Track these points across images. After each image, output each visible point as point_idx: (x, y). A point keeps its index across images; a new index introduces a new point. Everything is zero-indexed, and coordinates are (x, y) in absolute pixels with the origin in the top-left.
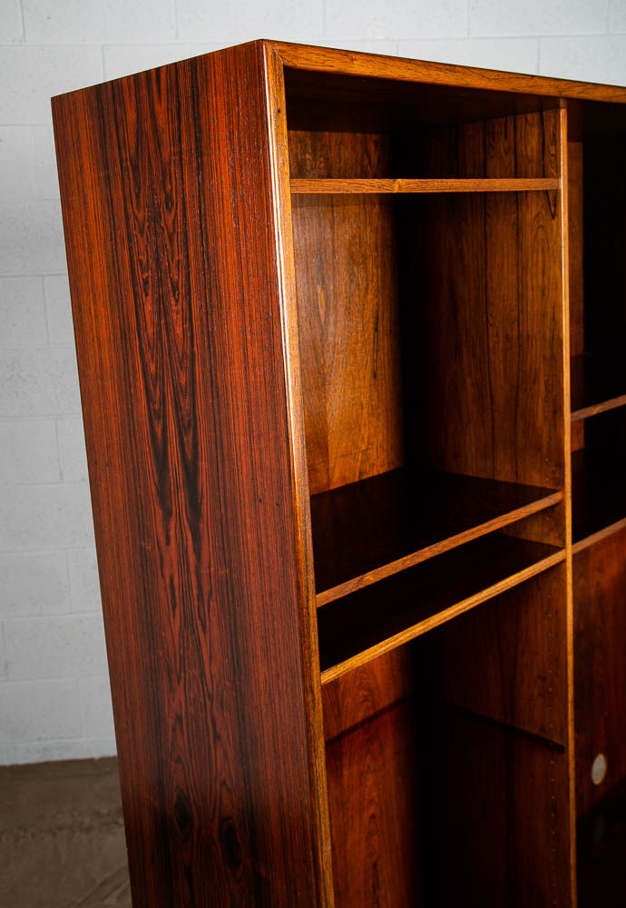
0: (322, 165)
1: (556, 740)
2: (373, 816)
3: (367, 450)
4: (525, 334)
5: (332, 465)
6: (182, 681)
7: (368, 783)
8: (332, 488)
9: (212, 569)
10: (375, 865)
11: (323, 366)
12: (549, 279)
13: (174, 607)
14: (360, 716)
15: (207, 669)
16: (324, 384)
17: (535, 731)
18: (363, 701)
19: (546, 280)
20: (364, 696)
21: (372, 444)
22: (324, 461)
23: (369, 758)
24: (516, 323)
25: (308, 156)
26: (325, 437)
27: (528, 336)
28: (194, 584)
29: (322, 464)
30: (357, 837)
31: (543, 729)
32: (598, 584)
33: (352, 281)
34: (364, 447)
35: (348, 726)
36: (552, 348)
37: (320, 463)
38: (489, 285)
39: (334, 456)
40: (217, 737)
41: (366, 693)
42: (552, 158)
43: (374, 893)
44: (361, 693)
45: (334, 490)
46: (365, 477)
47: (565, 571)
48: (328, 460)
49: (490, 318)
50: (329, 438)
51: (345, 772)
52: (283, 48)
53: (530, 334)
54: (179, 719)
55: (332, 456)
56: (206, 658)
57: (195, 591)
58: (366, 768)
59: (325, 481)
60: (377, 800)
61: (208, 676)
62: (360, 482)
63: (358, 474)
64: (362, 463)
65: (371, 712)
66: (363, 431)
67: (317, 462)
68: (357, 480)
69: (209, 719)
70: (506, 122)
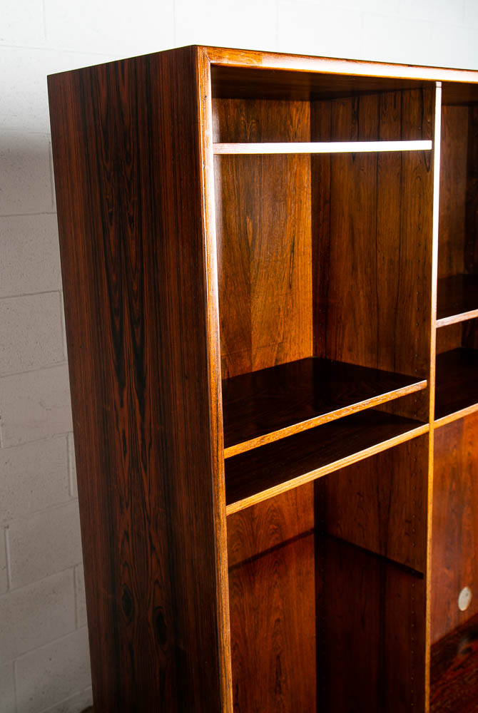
0: (254, 125)
1: (418, 569)
2: (278, 620)
3: (282, 342)
4: (404, 259)
5: (254, 353)
6: (129, 507)
7: (275, 595)
8: (253, 371)
9: (152, 426)
10: (278, 657)
11: (249, 279)
12: (423, 217)
13: (125, 452)
14: (271, 543)
15: (147, 499)
16: (249, 293)
17: (402, 562)
18: (273, 533)
19: (421, 218)
20: (274, 529)
21: (286, 338)
22: (248, 350)
23: (276, 575)
24: (398, 250)
25: (242, 118)
26: (249, 333)
27: (406, 260)
28: (139, 436)
29: (246, 353)
30: (265, 635)
31: (408, 560)
32: (469, 454)
33: (274, 214)
34: (280, 341)
35: (260, 551)
36: (423, 270)
37: (244, 351)
38: (379, 220)
39: (256, 346)
40: (153, 548)
41: (276, 527)
42: (429, 125)
43: (277, 678)
44: (271, 527)
45: (255, 372)
46: (280, 363)
47: (428, 441)
48: (251, 349)
49: (379, 246)
50: (252, 333)
51: (257, 586)
52: (211, 51)
53: (408, 258)
54: (126, 534)
55: (254, 346)
56: (146, 490)
57: (140, 442)
58: (273, 584)
59: (248, 365)
60: (281, 608)
61: (147, 503)
62: (277, 367)
63: (274, 361)
64: (278, 353)
65: (278, 542)
66: (279, 328)
67: (242, 350)
68: (273, 365)
69: (148, 535)
70: (395, 96)
